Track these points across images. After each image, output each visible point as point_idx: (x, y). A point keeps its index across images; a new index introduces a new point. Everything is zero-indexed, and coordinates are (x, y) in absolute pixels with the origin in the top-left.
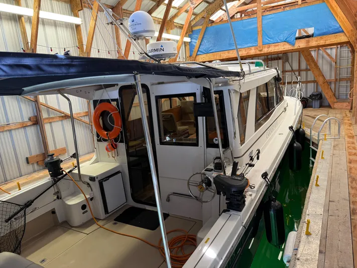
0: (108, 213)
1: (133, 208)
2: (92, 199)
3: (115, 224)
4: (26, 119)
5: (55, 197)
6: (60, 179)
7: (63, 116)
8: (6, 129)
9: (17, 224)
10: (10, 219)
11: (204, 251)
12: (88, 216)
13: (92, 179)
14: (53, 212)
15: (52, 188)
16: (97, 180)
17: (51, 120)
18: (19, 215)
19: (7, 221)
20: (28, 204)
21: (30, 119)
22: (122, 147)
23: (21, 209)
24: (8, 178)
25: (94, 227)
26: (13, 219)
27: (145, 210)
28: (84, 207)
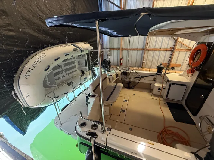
0: (167, 98)
1: (182, 106)
2: (164, 88)
3: (165, 104)
4: (169, 48)
5: (154, 80)
6: (159, 74)
7: (188, 50)
8: (159, 50)
9: (137, 80)
10: (136, 78)
11: (141, 143)
12: (158, 93)
13: (168, 81)
14: (151, 84)
15: (154, 76)
16: (169, 82)
17: (180, 50)
18: (139, 78)
19: (135, 78)
20: (143, 77)
21: (170, 48)
22: (197, 73)
23: (140, 77)
24: (152, 67)
25: (158, 98)
26: (136, 79)
27: (186, 111)
28: (159, 89)
